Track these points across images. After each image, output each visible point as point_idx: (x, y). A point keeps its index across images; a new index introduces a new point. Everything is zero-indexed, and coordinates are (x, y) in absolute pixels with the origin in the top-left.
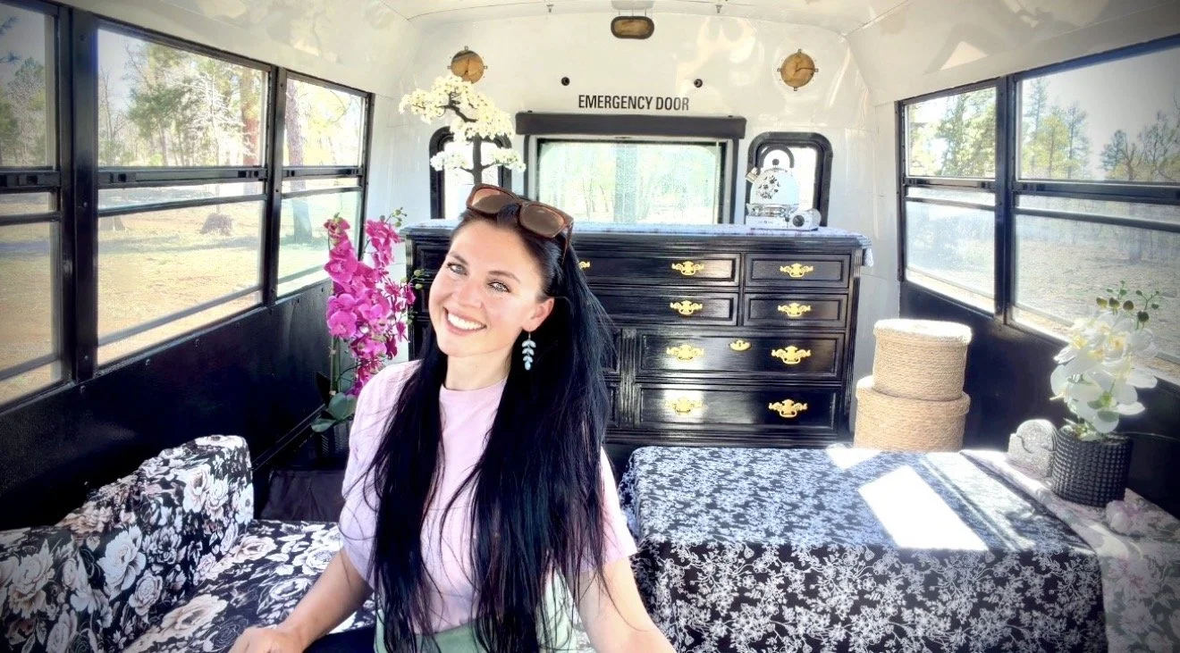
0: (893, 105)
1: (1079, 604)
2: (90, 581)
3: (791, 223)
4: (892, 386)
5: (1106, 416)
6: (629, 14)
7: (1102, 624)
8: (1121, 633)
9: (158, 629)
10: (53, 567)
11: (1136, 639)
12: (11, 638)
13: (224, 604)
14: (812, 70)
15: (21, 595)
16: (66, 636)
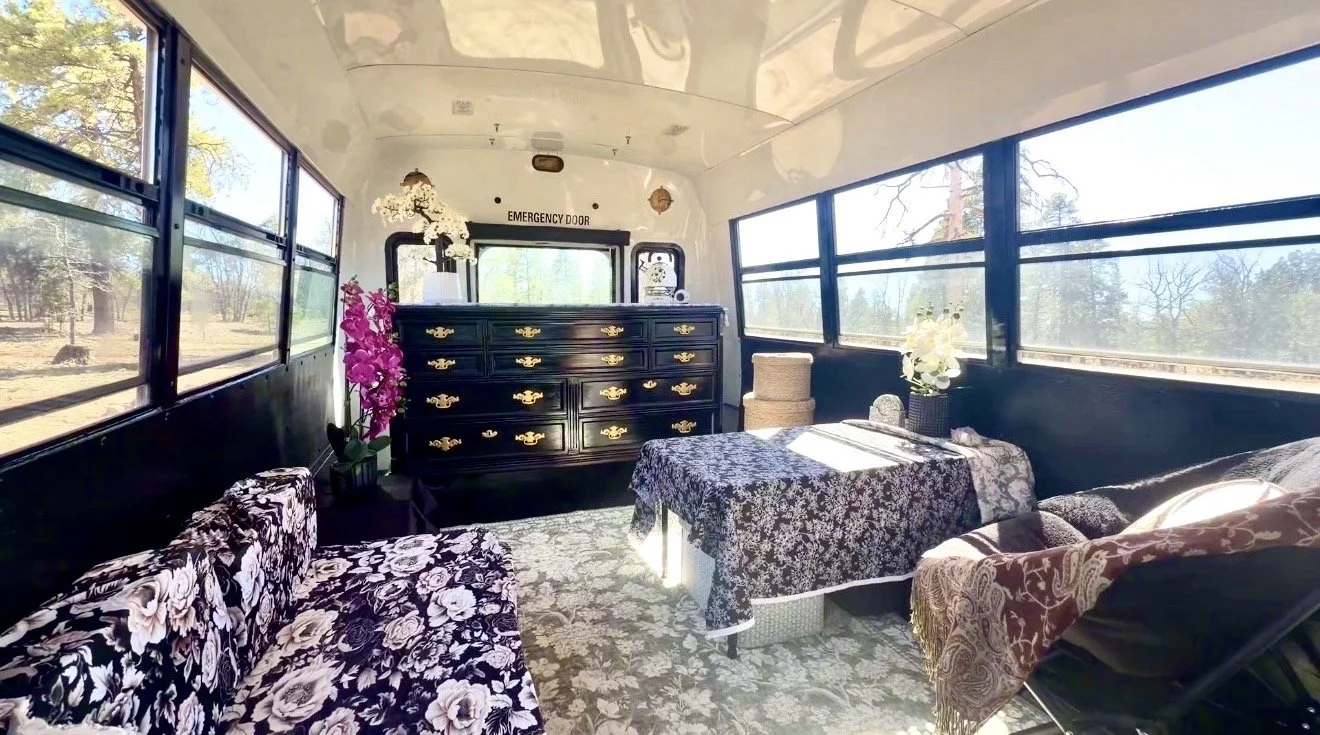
0: (728, 223)
1: (959, 490)
2: (225, 598)
3: (675, 298)
4: (772, 395)
5: (943, 379)
6: (545, 153)
7: (976, 501)
8: (987, 502)
9: (276, 647)
10: (197, 582)
11: (996, 504)
12: (175, 658)
13: (334, 615)
14: (670, 201)
15: (178, 611)
16: (214, 657)
